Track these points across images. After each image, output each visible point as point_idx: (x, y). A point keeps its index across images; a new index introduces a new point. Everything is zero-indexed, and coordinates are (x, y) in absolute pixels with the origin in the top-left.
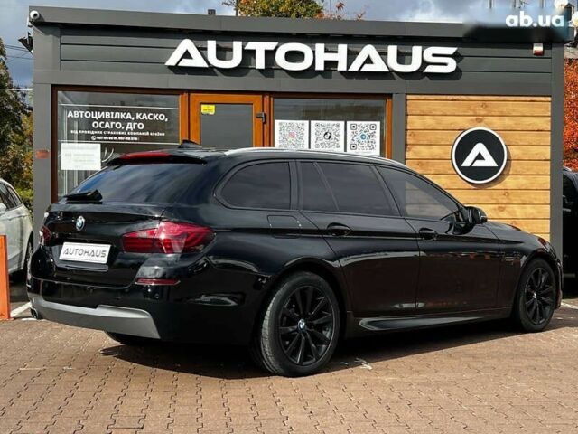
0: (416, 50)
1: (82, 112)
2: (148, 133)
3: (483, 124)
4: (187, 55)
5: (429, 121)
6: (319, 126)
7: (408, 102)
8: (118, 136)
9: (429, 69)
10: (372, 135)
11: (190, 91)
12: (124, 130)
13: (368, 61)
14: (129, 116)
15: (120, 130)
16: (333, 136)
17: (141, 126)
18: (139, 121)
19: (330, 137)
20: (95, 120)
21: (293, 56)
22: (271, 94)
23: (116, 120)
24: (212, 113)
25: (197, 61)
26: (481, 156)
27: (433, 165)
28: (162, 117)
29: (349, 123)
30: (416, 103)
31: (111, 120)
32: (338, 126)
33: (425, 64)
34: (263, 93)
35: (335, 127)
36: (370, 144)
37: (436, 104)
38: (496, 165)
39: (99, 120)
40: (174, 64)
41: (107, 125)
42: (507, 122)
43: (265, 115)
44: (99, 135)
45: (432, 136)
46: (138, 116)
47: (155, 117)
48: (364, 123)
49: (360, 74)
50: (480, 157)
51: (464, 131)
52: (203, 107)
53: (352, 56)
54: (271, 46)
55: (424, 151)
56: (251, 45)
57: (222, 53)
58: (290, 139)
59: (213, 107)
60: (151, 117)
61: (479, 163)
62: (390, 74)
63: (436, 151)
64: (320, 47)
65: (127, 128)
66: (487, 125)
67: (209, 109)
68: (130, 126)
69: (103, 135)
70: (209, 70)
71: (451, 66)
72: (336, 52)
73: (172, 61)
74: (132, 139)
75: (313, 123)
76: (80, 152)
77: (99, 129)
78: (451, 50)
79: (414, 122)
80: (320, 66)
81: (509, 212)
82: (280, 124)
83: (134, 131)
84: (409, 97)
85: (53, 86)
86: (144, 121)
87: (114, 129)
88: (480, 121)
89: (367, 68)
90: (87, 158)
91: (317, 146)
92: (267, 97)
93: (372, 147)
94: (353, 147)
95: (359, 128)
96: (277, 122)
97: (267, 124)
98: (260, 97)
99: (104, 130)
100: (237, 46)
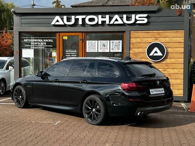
0: (133, 16)
1: (28, 40)
2: (47, 46)
3: (158, 40)
4: (58, 21)
5: (138, 40)
6: (101, 42)
7: (131, 34)
8: (38, 47)
9: (138, 22)
10: (119, 45)
11: (59, 32)
13: (116, 20)
14: (42, 40)
15: (39, 45)
16: (106, 46)
18: (45, 42)
19: (105, 46)
20: (32, 42)
21: (91, 20)
22: (85, 32)
23: (38, 42)
24: (67, 39)
25: (61, 23)
27: (140, 55)
28: (51, 41)
29: (111, 41)
30: (133, 34)
31: (36, 42)
33: (136, 20)
34: (82, 32)
35: (106, 43)
36: (118, 48)
37: (141, 34)
38: (162, 55)
41: (35, 43)
42: (167, 39)
43: (83, 39)
45: (139, 45)
46: (44, 40)
47: (49, 40)
48: (116, 41)
49: (113, 25)
50: (156, 52)
51: (151, 43)
52: (64, 37)
53: (111, 19)
54: (84, 17)
55: (137, 50)
56: (77, 17)
57: (69, 20)
58: (92, 47)
59: (67, 37)
60: (48, 41)
61: (156, 54)
62: (124, 24)
63: (141, 50)
64: (100, 16)
65: (41, 44)
67: (65, 38)
69: (34, 47)
70: (65, 25)
71: (146, 21)
72: (106, 18)
73: (53, 23)
75: (99, 41)
76: (28, 52)
78: (146, 15)
79: (133, 40)
80: (100, 23)
81: (168, 72)
82: (88, 42)
83: (43, 45)
84: (131, 32)
85: (20, 32)
86: (46, 42)
87: (37, 45)
88: (156, 40)
89: (116, 23)
90: (30, 54)
91: (100, 49)
92: (84, 33)
93: (119, 49)
94: (113, 49)
95: (114, 43)
96: (87, 41)
97: (84, 43)
98: (82, 33)
99: (34, 45)
100: (73, 17)
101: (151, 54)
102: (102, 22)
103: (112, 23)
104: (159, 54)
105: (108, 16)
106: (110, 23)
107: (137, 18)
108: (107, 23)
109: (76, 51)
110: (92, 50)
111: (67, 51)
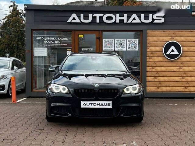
0: (151, 15)
1: (41, 38)
2: (62, 44)
3: (174, 39)
4: (74, 19)
5: (155, 39)
6: (118, 41)
7: (148, 33)
8: (52, 45)
10: (136, 44)
11: (75, 30)
12: (54, 43)
13: (134, 19)
14: (56, 39)
15: (53, 43)
16: (123, 44)
17: (60, 42)
18: (59, 40)
19: (121, 44)
20: (45, 40)
21: (109, 18)
22: (101, 30)
23: (52, 40)
24: (82, 37)
25: (77, 21)
26: (173, 50)
27: (156, 54)
28: (66, 39)
29: (128, 40)
30: (150, 33)
31: (50, 40)
32: (124, 41)
34: (99, 30)
37: (157, 33)
39: (47, 40)
40: (70, 22)
41: (49, 42)
42: (182, 39)
43: (100, 38)
44: (46, 45)
45: (156, 44)
46: (59, 39)
47: (64, 39)
48: (133, 40)
49: (131, 24)
50: (173, 51)
51: (167, 42)
52: (80, 35)
54: (101, 15)
55: (153, 49)
56: (95, 15)
58: (108, 45)
59: (82, 35)
61: (172, 53)
62: (142, 23)
63: (158, 49)
64: (118, 15)
66: (176, 40)
68: (56, 42)
69: (48, 45)
70: (82, 23)
73: (69, 21)
74: (57, 46)
75: (116, 40)
76: (40, 50)
77: (46, 43)
78: (163, 15)
79: (150, 39)
80: (118, 21)
81: (183, 70)
82: (105, 40)
84: (148, 31)
85: (32, 29)
86: (61, 40)
87: (51, 43)
88: (173, 39)
89: (134, 22)
90: (42, 52)
91: (117, 48)
92: (100, 32)
93: (136, 48)
94: (129, 48)
95: (131, 42)
96: (104, 40)
97: (100, 40)
98: (98, 32)
99: (48, 43)
100: (90, 15)
101: (168, 53)
102: (120, 20)
103: (129, 21)
105: (125, 15)
106: (128, 22)
107: (155, 18)
108: (125, 21)
109: (92, 50)
110: (109, 49)
111: (82, 50)
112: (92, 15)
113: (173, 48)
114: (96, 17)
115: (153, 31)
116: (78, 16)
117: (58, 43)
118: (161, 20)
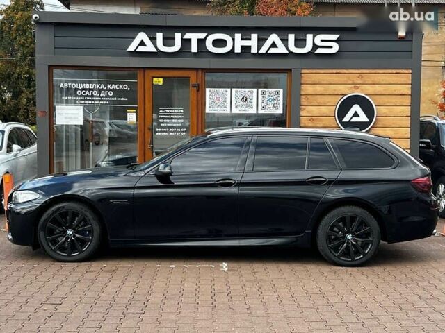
0: (309, 37)
1: (70, 84)
2: (115, 99)
3: (359, 90)
5: (319, 88)
6: (238, 92)
7: (303, 75)
8: (95, 100)
9: (319, 51)
10: (277, 99)
11: (145, 68)
12: (99, 97)
13: (274, 45)
14: (102, 86)
15: (96, 96)
16: (248, 100)
17: (111, 94)
18: (110, 90)
19: (246, 100)
20: (78, 89)
22: (202, 69)
23: (94, 90)
24: (161, 84)
25: (150, 48)
26: (357, 113)
27: (321, 120)
28: (126, 87)
29: (260, 90)
30: (309, 76)
31: (90, 90)
32: (252, 92)
33: (315, 47)
34: (197, 70)
35: (249, 93)
36: (275, 105)
37: (324, 76)
38: (368, 121)
39: (82, 90)
40: (133, 50)
41: (87, 93)
42: (378, 88)
43: (198, 85)
44: (82, 100)
45: (321, 99)
46: (109, 86)
48: (271, 90)
49: (267, 55)
50: (356, 115)
51: (345, 95)
52: (155, 80)
53: (261, 41)
54: (202, 36)
55: (315, 110)
56: (187, 36)
58: (217, 102)
59: (161, 80)
60: (118, 87)
61: (355, 119)
62: (291, 54)
63: (324, 110)
64: (238, 36)
65: (101, 95)
66: (362, 91)
67: (159, 81)
68: (103, 94)
69: (85, 100)
70: (159, 54)
71: (335, 48)
73: (131, 48)
74: (105, 102)
75: (234, 90)
76: (69, 112)
77: (81, 96)
78: (335, 37)
79: (307, 89)
80: (238, 50)
82: (210, 91)
83: (106, 97)
84: (304, 71)
85: (49, 66)
86: (113, 90)
87: (92, 96)
88: (356, 88)
89: (273, 51)
90: (73, 116)
91: (236, 107)
92: (200, 73)
93: (277, 108)
94: (263, 107)
95: (267, 94)
96: (207, 90)
97: (200, 91)
98: (194, 72)
99: (85, 96)
100: (178, 36)
101: (346, 119)
102: (243, 47)
104: (363, 118)
106: (260, 52)
107: (318, 42)
109: (182, 111)
110: (219, 108)
111: (161, 111)
112: (182, 36)
113: (356, 108)
114: (189, 40)
115: (314, 71)
116: (150, 38)
117: (108, 96)
118: (331, 47)
